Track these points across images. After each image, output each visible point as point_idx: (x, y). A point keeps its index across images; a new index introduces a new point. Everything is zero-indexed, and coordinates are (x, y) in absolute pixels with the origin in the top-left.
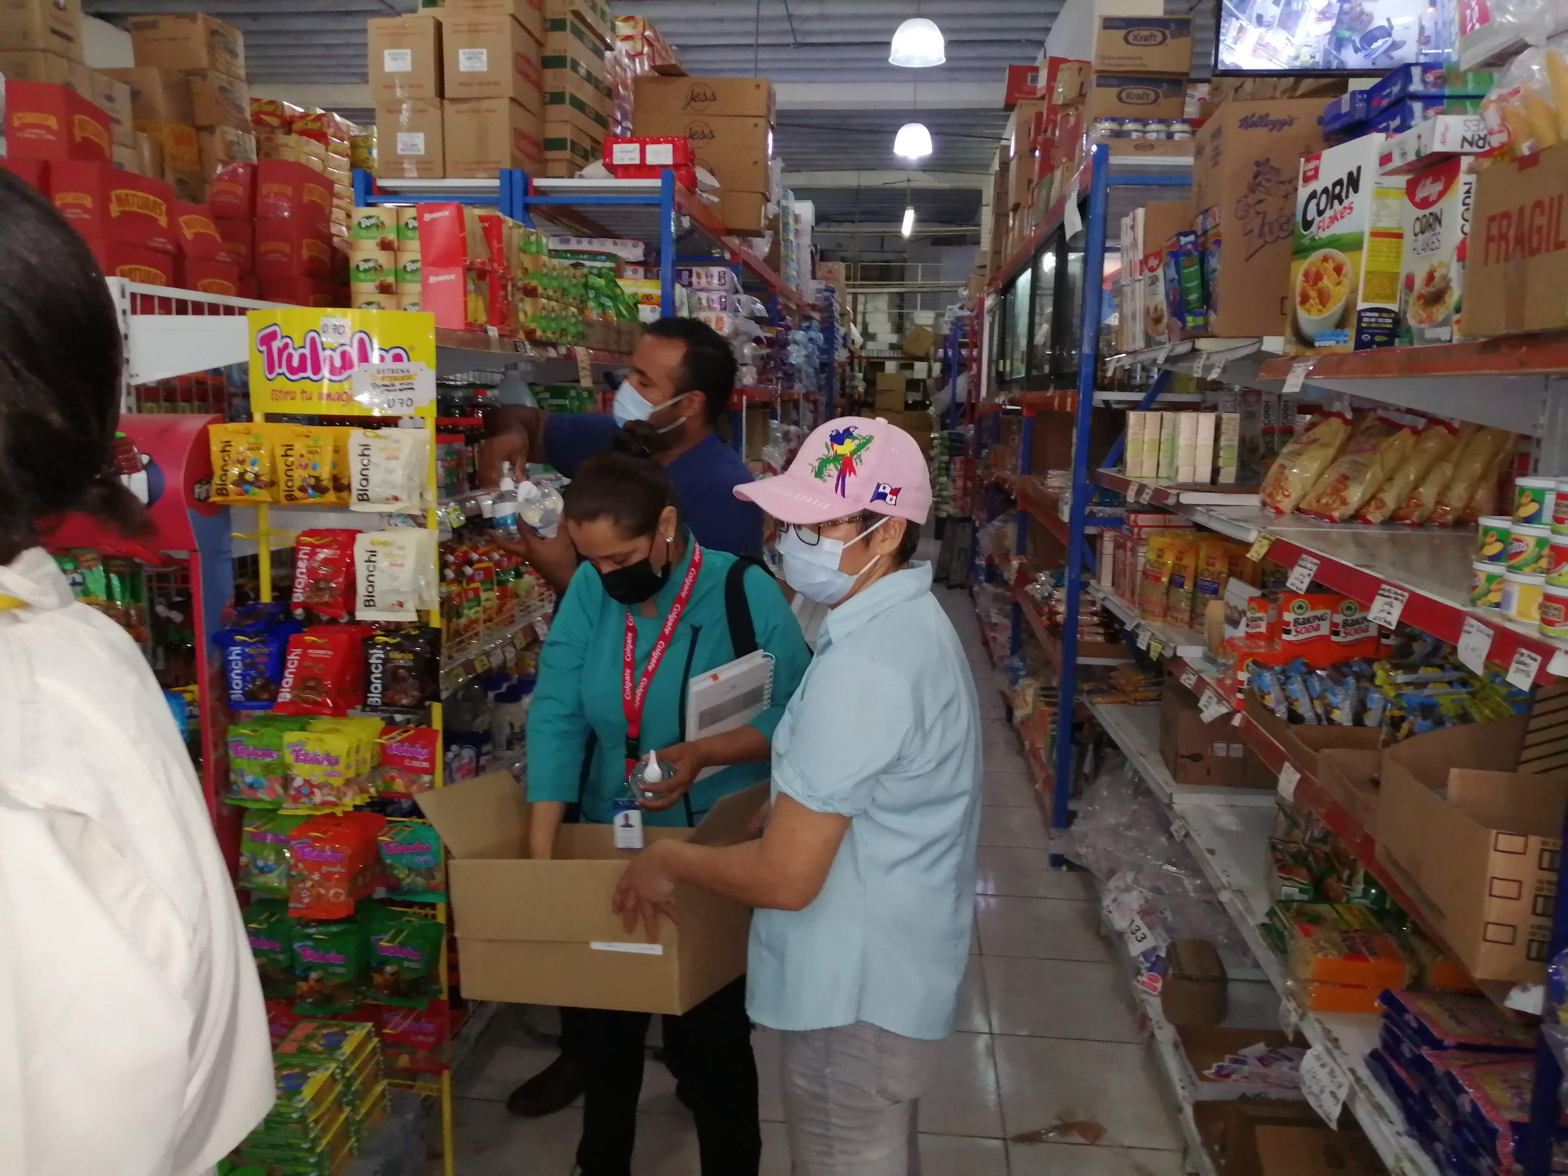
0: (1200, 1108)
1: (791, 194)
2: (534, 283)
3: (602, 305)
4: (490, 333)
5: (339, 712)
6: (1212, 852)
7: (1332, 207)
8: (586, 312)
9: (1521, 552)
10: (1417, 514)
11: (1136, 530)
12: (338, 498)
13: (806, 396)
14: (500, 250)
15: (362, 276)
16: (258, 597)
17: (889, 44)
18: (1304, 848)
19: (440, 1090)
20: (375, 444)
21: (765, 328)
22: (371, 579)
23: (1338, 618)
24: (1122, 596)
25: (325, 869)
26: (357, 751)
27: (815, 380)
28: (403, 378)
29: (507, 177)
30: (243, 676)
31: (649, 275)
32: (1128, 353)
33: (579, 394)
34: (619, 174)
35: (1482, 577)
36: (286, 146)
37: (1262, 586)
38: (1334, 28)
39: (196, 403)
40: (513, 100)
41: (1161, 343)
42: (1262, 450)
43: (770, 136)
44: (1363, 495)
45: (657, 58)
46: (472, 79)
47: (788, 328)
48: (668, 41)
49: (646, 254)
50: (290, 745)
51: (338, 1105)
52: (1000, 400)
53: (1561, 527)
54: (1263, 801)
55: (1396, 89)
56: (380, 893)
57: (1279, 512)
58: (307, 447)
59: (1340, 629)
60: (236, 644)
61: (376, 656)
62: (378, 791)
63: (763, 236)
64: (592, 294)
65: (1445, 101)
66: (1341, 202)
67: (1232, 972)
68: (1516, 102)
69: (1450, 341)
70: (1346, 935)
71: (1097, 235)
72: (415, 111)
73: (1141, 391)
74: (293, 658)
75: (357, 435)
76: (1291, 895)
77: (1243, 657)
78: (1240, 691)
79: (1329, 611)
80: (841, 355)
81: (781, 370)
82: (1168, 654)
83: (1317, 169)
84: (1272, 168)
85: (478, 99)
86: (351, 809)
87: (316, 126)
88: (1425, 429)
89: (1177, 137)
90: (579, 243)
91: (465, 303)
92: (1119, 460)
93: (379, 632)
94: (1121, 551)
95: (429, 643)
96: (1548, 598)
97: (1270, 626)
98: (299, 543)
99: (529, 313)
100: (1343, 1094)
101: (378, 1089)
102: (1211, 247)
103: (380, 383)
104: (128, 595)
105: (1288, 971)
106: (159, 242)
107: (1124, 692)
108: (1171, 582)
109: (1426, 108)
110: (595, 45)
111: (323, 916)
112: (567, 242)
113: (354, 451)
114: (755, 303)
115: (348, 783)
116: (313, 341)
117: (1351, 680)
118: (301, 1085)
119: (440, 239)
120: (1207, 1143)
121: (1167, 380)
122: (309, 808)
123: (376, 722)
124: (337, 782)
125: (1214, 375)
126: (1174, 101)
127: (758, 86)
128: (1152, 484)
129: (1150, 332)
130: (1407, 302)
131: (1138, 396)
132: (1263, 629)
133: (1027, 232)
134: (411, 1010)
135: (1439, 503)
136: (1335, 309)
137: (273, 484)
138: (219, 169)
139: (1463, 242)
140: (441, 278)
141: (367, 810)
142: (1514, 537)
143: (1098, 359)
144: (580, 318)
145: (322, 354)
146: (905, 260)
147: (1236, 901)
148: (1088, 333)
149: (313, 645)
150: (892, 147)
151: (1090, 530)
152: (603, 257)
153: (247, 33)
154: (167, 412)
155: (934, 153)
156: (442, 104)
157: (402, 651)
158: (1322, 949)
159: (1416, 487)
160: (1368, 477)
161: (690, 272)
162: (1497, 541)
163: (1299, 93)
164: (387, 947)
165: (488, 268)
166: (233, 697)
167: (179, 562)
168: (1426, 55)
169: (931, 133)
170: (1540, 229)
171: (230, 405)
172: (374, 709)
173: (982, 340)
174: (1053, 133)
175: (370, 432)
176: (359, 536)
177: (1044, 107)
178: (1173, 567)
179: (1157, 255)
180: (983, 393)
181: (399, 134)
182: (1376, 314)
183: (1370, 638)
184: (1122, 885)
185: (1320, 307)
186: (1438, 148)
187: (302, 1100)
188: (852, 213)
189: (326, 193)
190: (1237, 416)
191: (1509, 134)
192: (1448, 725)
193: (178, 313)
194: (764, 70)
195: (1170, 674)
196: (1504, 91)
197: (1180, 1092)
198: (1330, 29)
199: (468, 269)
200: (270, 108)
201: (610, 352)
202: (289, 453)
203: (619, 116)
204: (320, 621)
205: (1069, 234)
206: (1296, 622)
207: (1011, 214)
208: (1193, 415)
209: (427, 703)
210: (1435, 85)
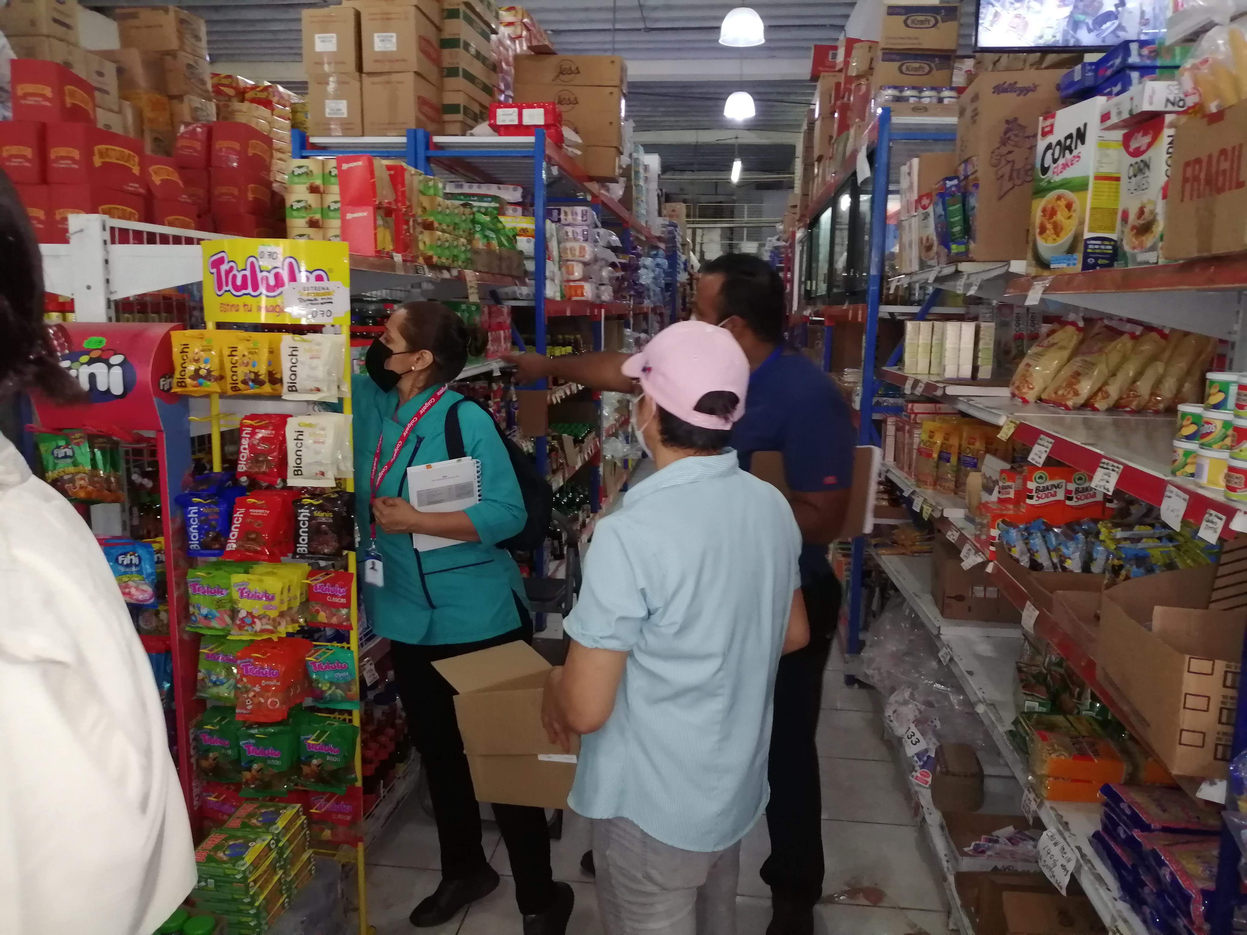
0: (961, 878)
1: (641, 149)
2: (431, 219)
3: (486, 237)
4: (396, 259)
5: (274, 559)
6: (970, 673)
7: (1064, 156)
8: (474, 242)
9: (1211, 432)
10: (1135, 403)
11: (913, 416)
12: (273, 389)
13: (654, 310)
14: (403, 193)
15: (295, 213)
16: (211, 468)
17: (719, 28)
18: (1045, 671)
19: (356, 858)
20: (302, 347)
21: (621, 256)
22: (299, 453)
23: (1072, 487)
24: (902, 469)
25: (264, 683)
26: (289, 590)
27: (661, 297)
28: (324, 294)
29: (412, 135)
30: (199, 529)
31: (526, 213)
32: (906, 274)
33: (469, 308)
34: (502, 133)
35: (1180, 452)
36: (239, 111)
37: (1013, 461)
38: (1072, 13)
39: (164, 315)
40: (415, 72)
41: (931, 266)
42: (1014, 352)
43: (623, 102)
44: (1092, 387)
45: (533, 40)
46: (385, 57)
47: (639, 256)
48: (543, 27)
49: (524, 196)
50: (236, 585)
51: (273, 868)
52: (807, 313)
53: (1241, 412)
54: (1011, 633)
55: (1118, 61)
56: (308, 702)
57: (1025, 401)
58: (248, 349)
59: (1073, 495)
60: (193, 505)
61: (304, 514)
62: (306, 621)
63: (617, 182)
64: (478, 228)
65: (1157, 71)
66: (1071, 152)
67: (988, 770)
68: (1205, 70)
69: (1157, 263)
70: (1076, 740)
71: (882, 180)
72: (340, 83)
73: (919, 305)
74: (239, 515)
75: (287, 339)
76: (1034, 708)
77: (995, 518)
78: (992, 544)
79: (1064, 481)
80: (683, 277)
81: (633, 289)
82: (937, 515)
83: (1052, 126)
84: (1020, 125)
85: (389, 73)
86: (284, 635)
87: (263, 95)
88: (1142, 335)
89: (946, 101)
90: (470, 188)
91: (375, 234)
92: (899, 360)
93: (307, 496)
94: (901, 433)
95: (345, 504)
96: (1232, 469)
97: (1017, 493)
98: (242, 425)
99: (428, 243)
100: (1071, 867)
101: (305, 856)
102: (971, 189)
103: (305, 298)
104: (108, 466)
105: (1029, 769)
106: (133, 186)
107: (903, 545)
108: (940, 457)
109: (1142, 76)
110: (483, 31)
111: (263, 720)
112: (461, 186)
113: (285, 352)
114: (611, 235)
115: (282, 614)
116: (252, 265)
117: (1080, 536)
118: (244, 853)
119: (355, 184)
120: (965, 906)
121: (938, 297)
122: (251, 635)
123: (305, 567)
124: (273, 614)
125: (972, 292)
126: (944, 73)
127: (613, 62)
128: (925, 379)
129: (923, 258)
130: (1123, 232)
131: (916, 309)
132: (1012, 496)
133: (828, 178)
134: (333, 795)
135: (1153, 394)
136: (1066, 238)
137: (221, 378)
138: (182, 129)
139: (1167, 185)
140: (356, 215)
141: (299, 637)
142: (1206, 420)
143: (883, 278)
144: (469, 247)
145: (260, 275)
146: (734, 202)
147: (989, 712)
148: (875, 258)
149: (254, 506)
150: (722, 111)
151: (876, 416)
152: (490, 199)
153: (208, 22)
154: (140, 321)
155: (756, 116)
156: (361, 77)
157: (324, 511)
158: (1055, 751)
159: (1134, 381)
160: (1095, 373)
161: (559, 210)
162: (1192, 423)
163: (1044, 65)
164: (313, 745)
165: (394, 207)
166: (191, 546)
167: (148, 440)
168: (1146, 34)
169: (755, 100)
170: (1224, 172)
171: (191, 316)
172: (302, 556)
173: (793, 265)
174: (849, 99)
175: (297, 337)
176: (289, 420)
177: (842, 78)
178: (942, 446)
179: (929, 195)
180: (795, 307)
181: (327, 101)
182: (1099, 242)
183: (1096, 503)
184: (900, 699)
185: (1055, 236)
186: (1146, 107)
187: (243, 865)
188: (692, 164)
189: (266, 147)
190: (993, 324)
191: (1200, 95)
192: (1157, 571)
193: (148, 243)
194: (618, 50)
195: (939, 531)
196: (1197, 61)
197: (945, 864)
198: (1068, 14)
199: (378, 208)
200: (226, 81)
201: (493, 274)
202: (234, 353)
203: (502, 87)
204: (260, 487)
205: (860, 180)
206: (1038, 490)
207: (816, 164)
208: (958, 324)
209: (345, 552)
210: (1149, 57)
